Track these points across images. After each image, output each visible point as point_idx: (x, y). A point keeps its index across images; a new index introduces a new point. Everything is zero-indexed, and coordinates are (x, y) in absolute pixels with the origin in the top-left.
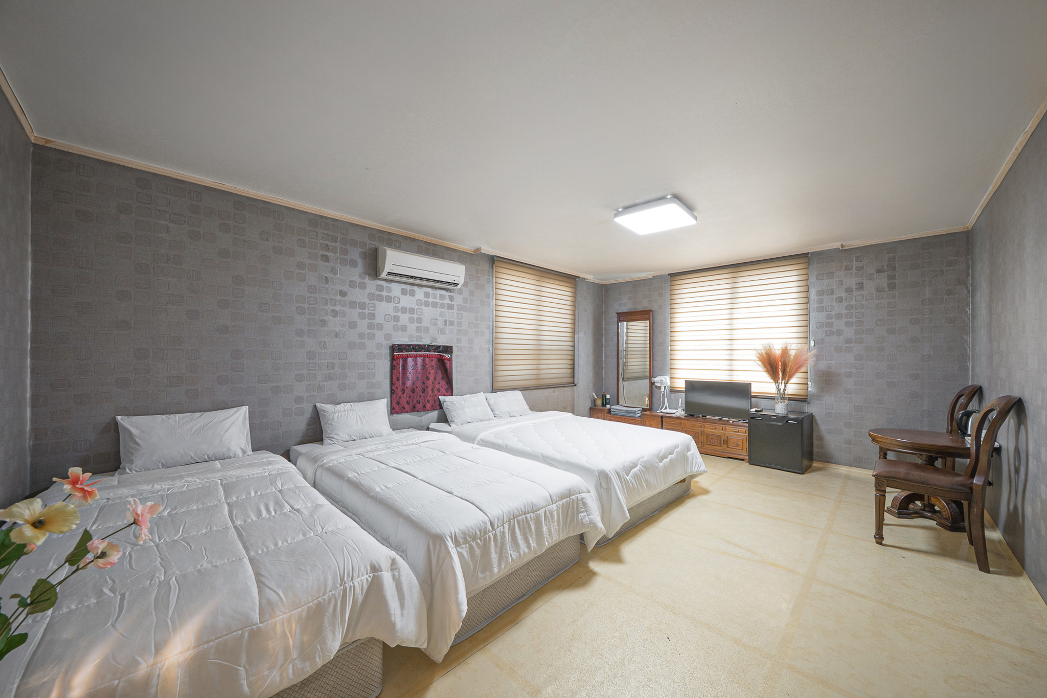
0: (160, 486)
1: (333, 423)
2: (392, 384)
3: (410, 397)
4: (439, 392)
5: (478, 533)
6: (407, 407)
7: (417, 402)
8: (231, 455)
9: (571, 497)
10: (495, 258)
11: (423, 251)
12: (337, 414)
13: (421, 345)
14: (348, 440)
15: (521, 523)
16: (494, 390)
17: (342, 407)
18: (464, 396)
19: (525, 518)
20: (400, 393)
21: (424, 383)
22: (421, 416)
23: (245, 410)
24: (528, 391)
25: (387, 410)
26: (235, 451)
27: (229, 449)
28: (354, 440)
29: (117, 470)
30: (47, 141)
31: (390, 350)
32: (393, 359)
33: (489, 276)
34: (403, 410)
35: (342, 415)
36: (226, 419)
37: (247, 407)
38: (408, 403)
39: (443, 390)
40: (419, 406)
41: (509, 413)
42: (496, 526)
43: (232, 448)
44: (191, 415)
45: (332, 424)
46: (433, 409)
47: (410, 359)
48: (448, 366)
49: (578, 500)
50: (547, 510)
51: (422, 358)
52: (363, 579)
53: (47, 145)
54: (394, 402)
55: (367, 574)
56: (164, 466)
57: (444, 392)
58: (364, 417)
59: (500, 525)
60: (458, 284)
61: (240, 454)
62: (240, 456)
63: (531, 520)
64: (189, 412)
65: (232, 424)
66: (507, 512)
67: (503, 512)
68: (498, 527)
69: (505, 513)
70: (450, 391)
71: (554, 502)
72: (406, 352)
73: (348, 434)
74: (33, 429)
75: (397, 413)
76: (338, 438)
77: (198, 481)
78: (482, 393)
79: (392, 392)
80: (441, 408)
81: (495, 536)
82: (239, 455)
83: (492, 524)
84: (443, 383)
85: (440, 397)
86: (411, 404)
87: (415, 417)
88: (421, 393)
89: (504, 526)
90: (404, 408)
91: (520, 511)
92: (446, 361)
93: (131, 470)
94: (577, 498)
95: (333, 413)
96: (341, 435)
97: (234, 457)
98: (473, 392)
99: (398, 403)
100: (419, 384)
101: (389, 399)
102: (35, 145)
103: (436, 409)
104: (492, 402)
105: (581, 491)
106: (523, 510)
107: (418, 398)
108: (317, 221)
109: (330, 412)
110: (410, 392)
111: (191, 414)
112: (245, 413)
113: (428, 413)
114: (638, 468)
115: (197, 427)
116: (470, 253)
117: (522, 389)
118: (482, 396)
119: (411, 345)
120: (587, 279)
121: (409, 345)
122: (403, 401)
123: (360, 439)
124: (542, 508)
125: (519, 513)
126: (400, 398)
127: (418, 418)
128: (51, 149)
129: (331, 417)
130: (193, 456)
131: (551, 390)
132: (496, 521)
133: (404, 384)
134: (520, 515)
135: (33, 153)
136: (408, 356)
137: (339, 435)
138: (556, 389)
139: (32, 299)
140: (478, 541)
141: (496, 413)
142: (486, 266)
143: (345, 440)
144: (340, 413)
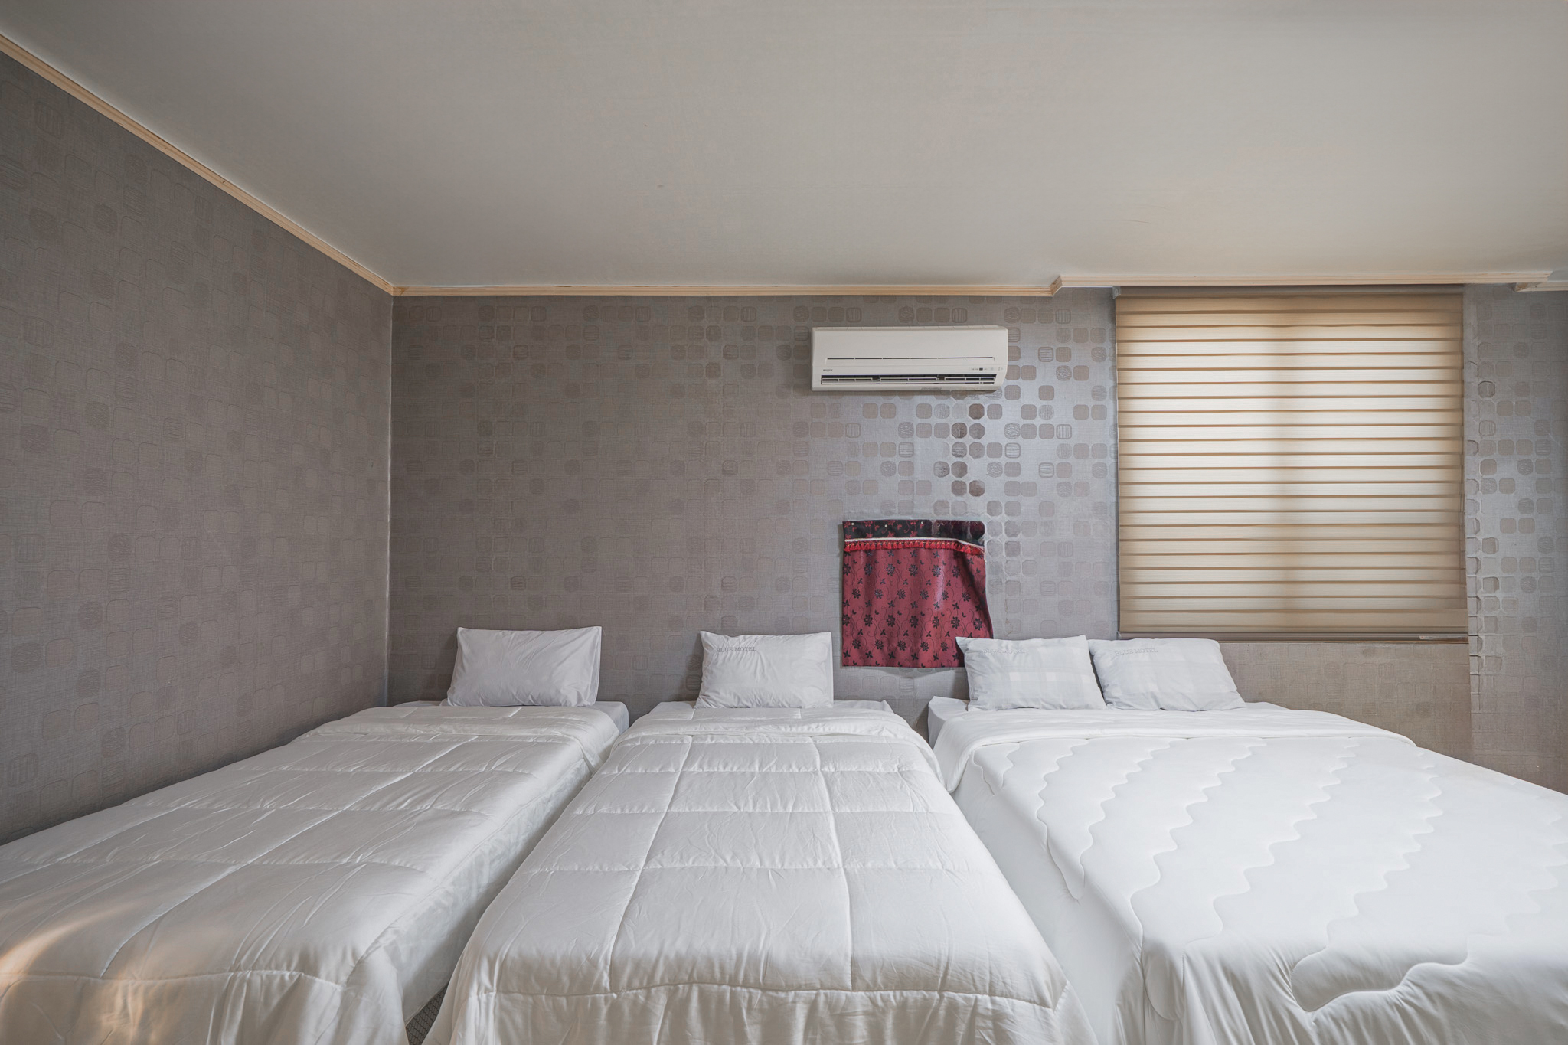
0: (414, 730)
1: (714, 670)
2: (844, 603)
3: (883, 633)
4: (956, 626)
5: (565, 979)
6: (877, 654)
7: (899, 645)
8: (561, 701)
9: (946, 994)
10: (1116, 294)
11: (913, 319)
12: (724, 654)
13: (909, 521)
14: (736, 705)
15: (713, 1006)
16: (1124, 632)
17: (742, 641)
18: (1022, 643)
19: (728, 995)
20: (860, 624)
21: (914, 605)
22: (912, 678)
23: (596, 632)
24: (1252, 645)
25: (834, 657)
26: (566, 696)
27: (558, 692)
28: (748, 707)
29: (441, 700)
30: (403, 289)
31: (839, 533)
32: (846, 552)
33: (1103, 341)
34: (866, 660)
35: (733, 656)
36: (567, 644)
37: (600, 628)
38: (879, 646)
39: (966, 623)
40: (903, 655)
41: (1155, 698)
42: (624, 980)
43: (562, 691)
44: (529, 634)
45: (712, 672)
46: (939, 663)
47: (881, 553)
48: (974, 567)
49: (974, 1013)
50: (822, 998)
51: (912, 550)
52: (276, 976)
53: (405, 294)
54: (849, 641)
55: (288, 969)
56: (486, 703)
57: (971, 628)
58: (769, 665)
59: (636, 983)
60: (995, 376)
61: (574, 702)
62: (573, 705)
63: (750, 1008)
64: (527, 630)
65: (572, 653)
66: (672, 956)
67: (660, 954)
68: (629, 987)
69: (667, 958)
70: (984, 626)
71: (859, 983)
72: (874, 537)
73: (735, 695)
74: (391, 635)
75: (855, 664)
76: (717, 699)
77: (454, 732)
78: (1083, 637)
79: (845, 620)
80: (962, 664)
81: (615, 1009)
82: (571, 704)
83: (614, 972)
84: (967, 607)
85: (958, 639)
86: (885, 649)
87: (898, 678)
88: (907, 626)
89: (649, 992)
90: (869, 655)
91: (717, 970)
92: (969, 557)
93: (452, 702)
94: (975, 1006)
95: (719, 651)
96: (722, 694)
97: (565, 705)
98: (1051, 632)
99: (857, 644)
100: (904, 606)
101: (838, 634)
102: (395, 297)
103: (950, 666)
104: (1104, 663)
105: (999, 987)
106: (730, 969)
107: (902, 638)
108: (699, 306)
109: (715, 647)
110: (884, 624)
111: (530, 632)
112: (596, 637)
113: (929, 672)
114: (1391, 993)
115: (529, 652)
116: (1040, 297)
117: (1223, 636)
118: (1078, 647)
119: (886, 522)
120: (1524, 285)
121: (881, 523)
122: (869, 640)
123: (758, 706)
124: (799, 988)
125: (713, 972)
126: (861, 633)
127: (907, 681)
128: (406, 298)
129: (715, 657)
130: (515, 694)
131: (1359, 647)
132: (628, 970)
133: (869, 604)
134: (713, 982)
135: (394, 307)
136: (877, 546)
137: (719, 693)
138: (1379, 646)
139: (392, 479)
140: (564, 1001)
141: (1114, 694)
142: (1093, 320)
143: (729, 705)
144: (729, 653)
